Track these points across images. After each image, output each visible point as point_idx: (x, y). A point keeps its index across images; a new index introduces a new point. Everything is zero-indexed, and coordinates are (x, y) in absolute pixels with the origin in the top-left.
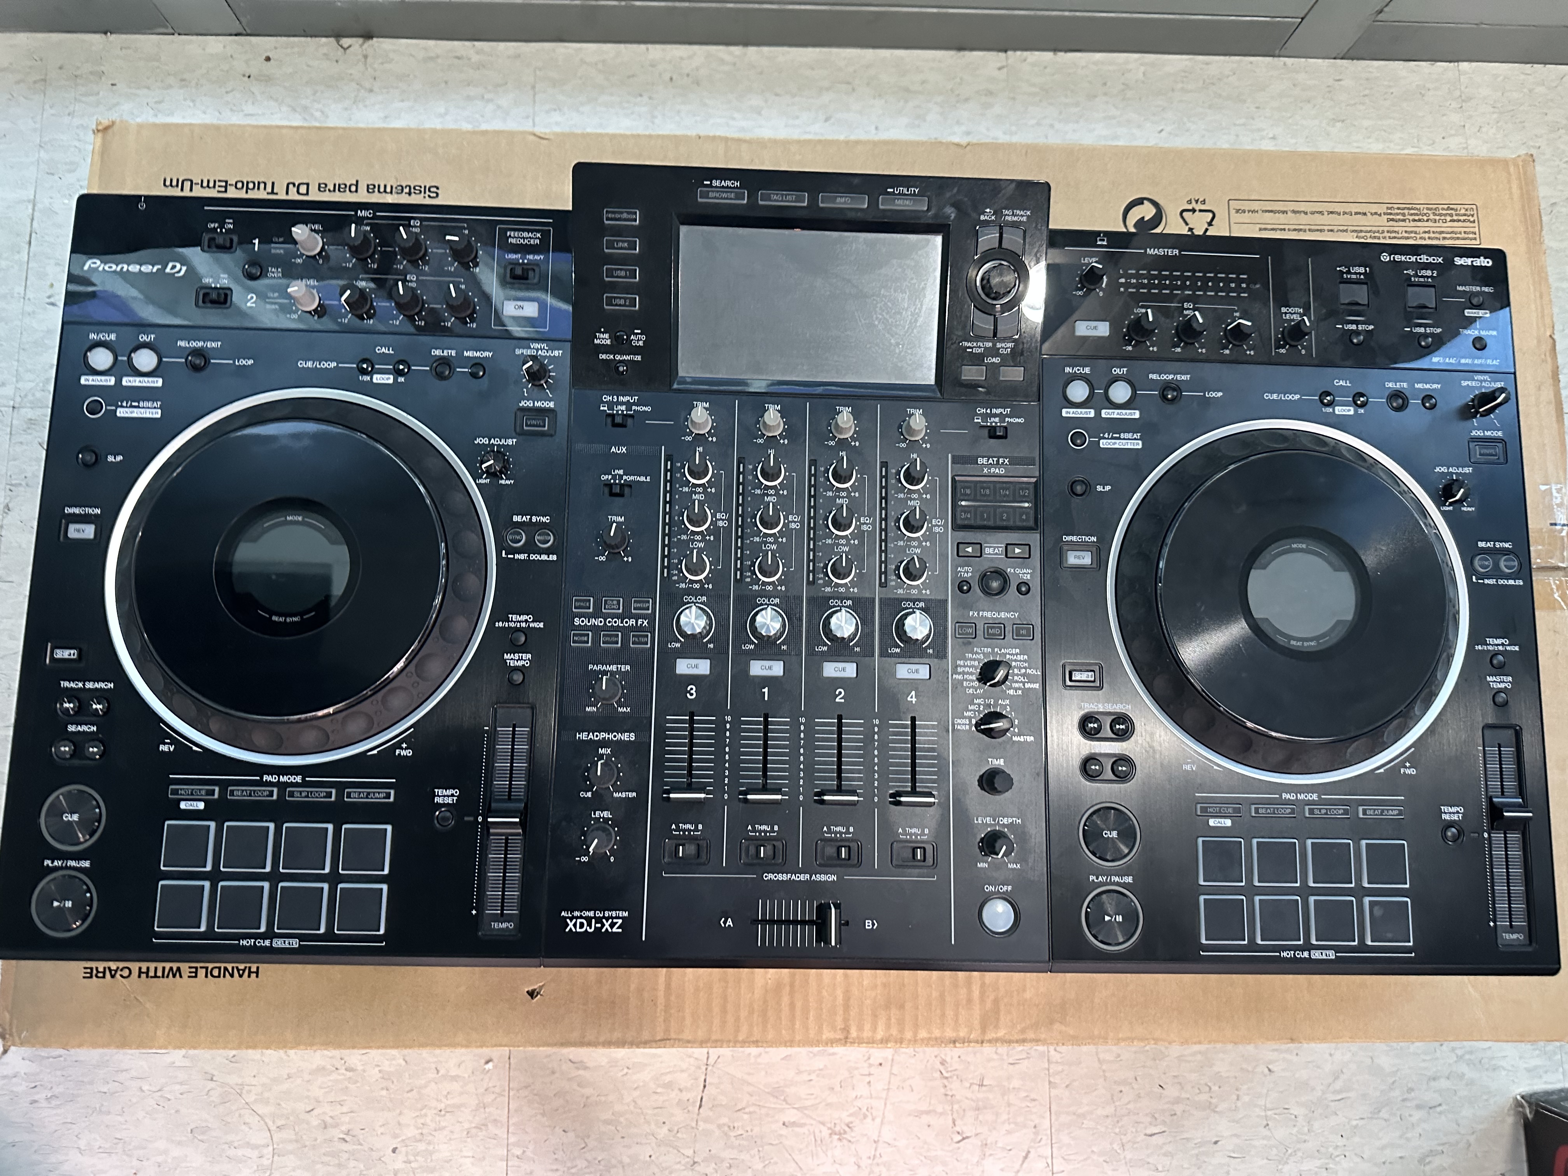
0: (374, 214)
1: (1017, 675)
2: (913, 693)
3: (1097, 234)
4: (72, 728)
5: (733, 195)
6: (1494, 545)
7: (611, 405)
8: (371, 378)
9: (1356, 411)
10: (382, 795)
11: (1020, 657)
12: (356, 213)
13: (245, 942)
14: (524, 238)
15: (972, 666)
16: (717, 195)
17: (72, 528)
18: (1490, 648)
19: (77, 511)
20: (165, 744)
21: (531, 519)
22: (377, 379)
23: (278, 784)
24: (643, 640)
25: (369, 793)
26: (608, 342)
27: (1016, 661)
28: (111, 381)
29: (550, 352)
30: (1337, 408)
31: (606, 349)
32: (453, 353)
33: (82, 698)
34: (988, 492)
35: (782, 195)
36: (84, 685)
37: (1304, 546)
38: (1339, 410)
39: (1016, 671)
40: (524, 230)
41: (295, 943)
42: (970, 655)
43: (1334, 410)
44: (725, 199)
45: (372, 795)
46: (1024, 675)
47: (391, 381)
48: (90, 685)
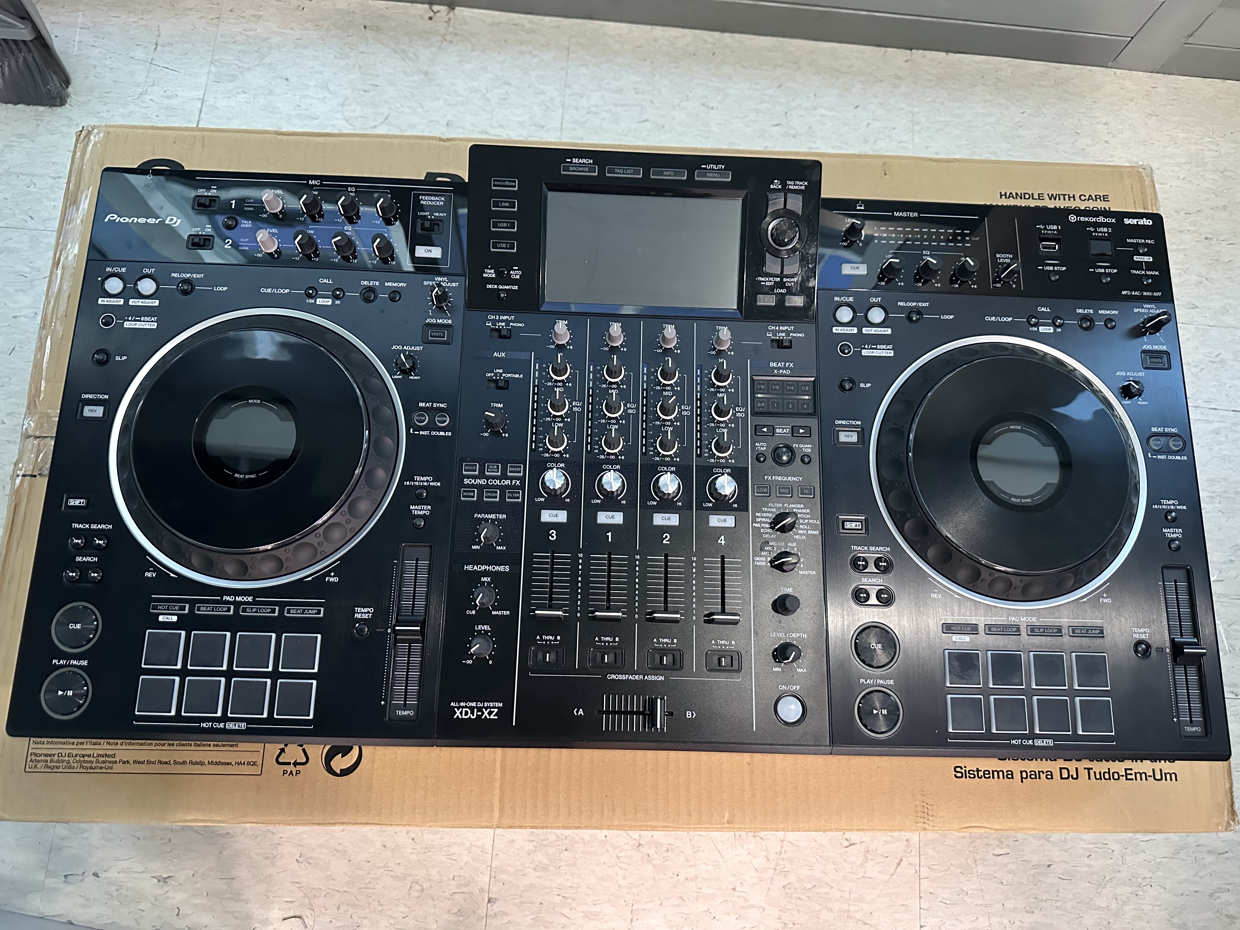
0: (321, 183)
1: (802, 524)
2: (723, 537)
3: (857, 201)
4: (79, 559)
5: (587, 169)
6: (1164, 430)
7: (494, 322)
8: (315, 301)
9: (1055, 330)
10: (314, 612)
11: (805, 511)
12: (308, 182)
13: (204, 725)
14: (432, 201)
15: (768, 517)
16: (575, 169)
17: (87, 408)
18: (1164, 507)
19: (91, 396)
20: (149, 571)
21: (432, 405)
22: (319, 301)
23: (234, 603)
24: (516, 495)
25: (304, 610)
26: (494, 276)
27: (800, 513)
28: (121, 302)
29: (449, 284)
30: (1040, 328)
31: (491, 281)
32: (377, 284)
33: (88, 535)
34: (778, 387)
35: (623, 169)
36: (90, 526)
37: (1019, 427)
38: (1042, 329)
39: (801, 521)
40: (431, 195)
41: (243, 726)
42: (766, 509)
43: (1038, 329)
44: (581, 171)
45: (306, 611)
46: (808, 524)
47: (330, 303)
48: (94, 526)
